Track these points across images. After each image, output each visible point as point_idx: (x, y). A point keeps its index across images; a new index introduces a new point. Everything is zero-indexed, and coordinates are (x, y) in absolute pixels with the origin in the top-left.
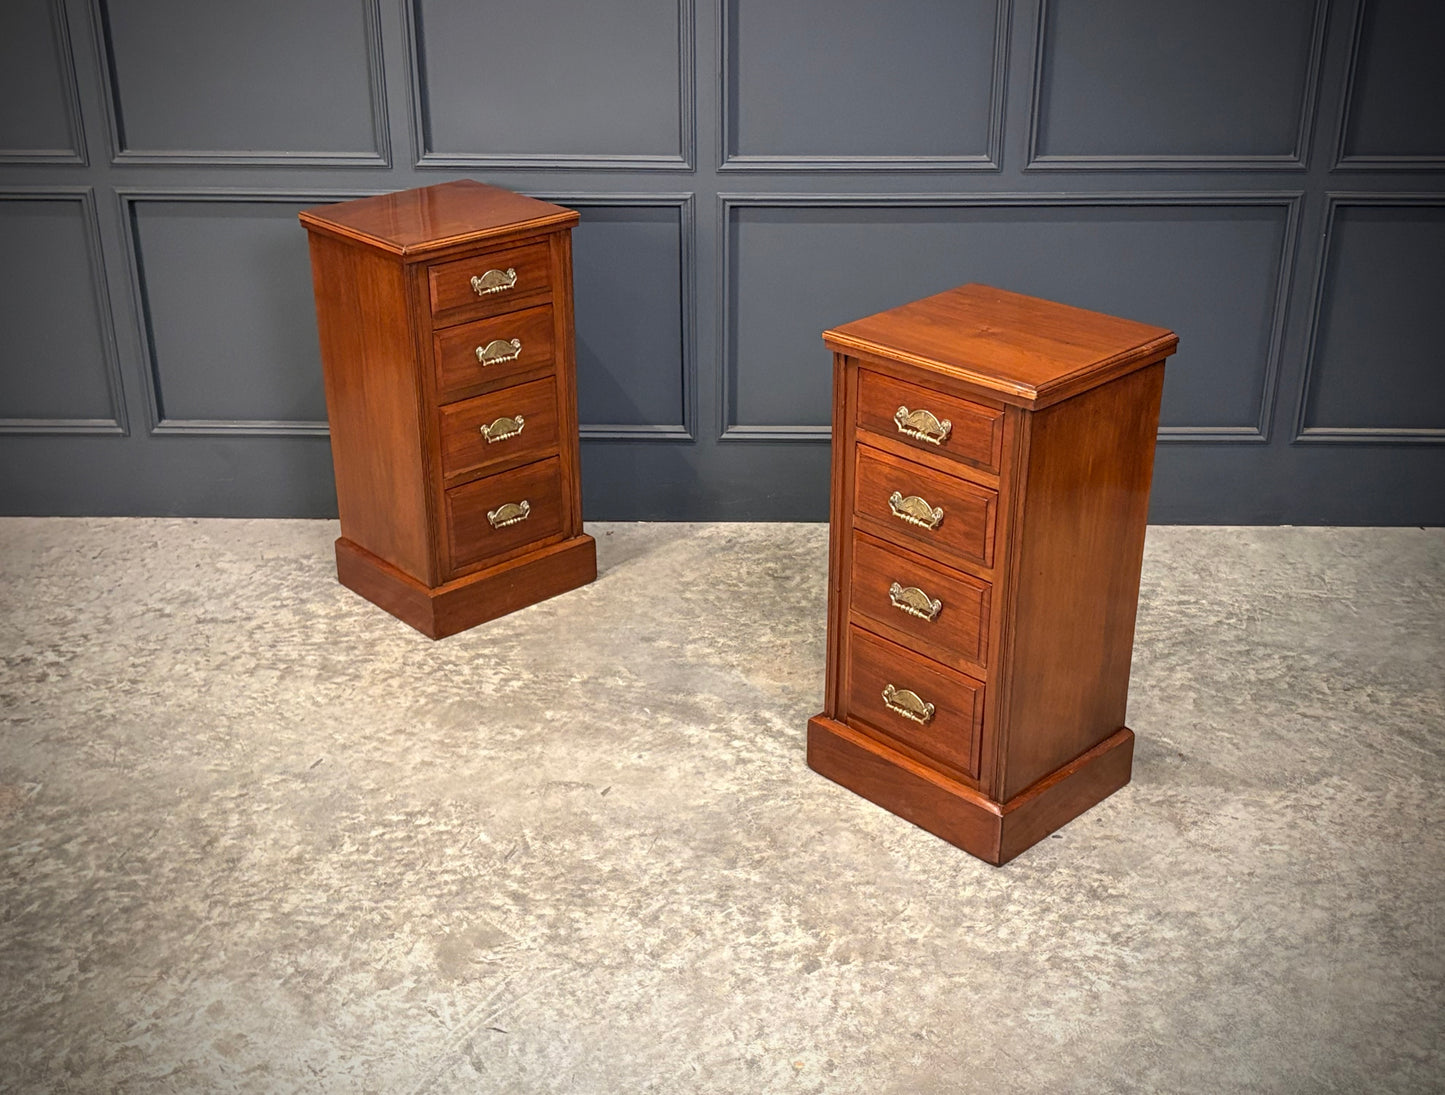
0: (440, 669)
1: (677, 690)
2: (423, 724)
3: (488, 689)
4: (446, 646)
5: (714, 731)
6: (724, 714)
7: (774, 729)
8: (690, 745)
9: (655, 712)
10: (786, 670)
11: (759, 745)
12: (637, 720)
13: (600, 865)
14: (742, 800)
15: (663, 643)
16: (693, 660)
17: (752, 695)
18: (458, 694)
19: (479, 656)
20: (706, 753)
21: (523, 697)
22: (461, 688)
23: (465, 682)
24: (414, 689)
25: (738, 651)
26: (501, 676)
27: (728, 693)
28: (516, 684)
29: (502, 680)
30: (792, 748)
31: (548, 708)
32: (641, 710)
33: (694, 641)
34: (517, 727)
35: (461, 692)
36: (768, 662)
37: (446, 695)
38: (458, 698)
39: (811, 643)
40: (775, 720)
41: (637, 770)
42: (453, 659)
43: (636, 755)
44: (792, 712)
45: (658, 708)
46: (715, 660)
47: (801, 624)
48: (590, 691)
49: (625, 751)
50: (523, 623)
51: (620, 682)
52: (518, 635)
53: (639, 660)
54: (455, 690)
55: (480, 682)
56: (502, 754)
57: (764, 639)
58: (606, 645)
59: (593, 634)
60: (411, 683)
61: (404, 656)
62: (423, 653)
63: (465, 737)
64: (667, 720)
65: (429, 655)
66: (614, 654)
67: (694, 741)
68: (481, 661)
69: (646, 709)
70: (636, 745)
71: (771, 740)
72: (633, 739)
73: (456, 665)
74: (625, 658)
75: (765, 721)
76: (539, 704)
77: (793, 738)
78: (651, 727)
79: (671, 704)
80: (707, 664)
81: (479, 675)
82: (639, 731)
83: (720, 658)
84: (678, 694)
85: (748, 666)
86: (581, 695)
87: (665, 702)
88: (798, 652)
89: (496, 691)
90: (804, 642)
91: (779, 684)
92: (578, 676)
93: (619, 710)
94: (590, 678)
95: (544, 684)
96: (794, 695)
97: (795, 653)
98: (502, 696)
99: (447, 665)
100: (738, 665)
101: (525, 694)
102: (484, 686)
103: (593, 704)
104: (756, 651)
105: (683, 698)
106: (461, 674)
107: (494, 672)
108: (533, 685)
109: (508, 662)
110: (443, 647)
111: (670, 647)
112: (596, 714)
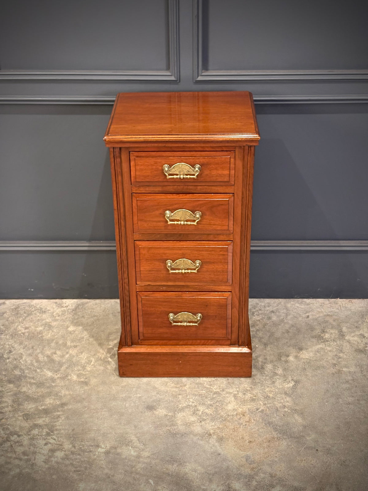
0: (8, 440)
3: (40, 460)
4: (14, 416)
9: (157, 484)
10: (247, 438)
15: (161, 412)
16: (182, 428)
17: (225, 465)
18: (18, 466)
19: (35, 426)
21: (63, 468)
22: (21, 460)
23: (24, 453)
25: (213, 419)
26: (49, 446)
28: (59, 454)
29: (49, 451)
31: (81, 480)
32: (147, 482)
33: (182, 410)
37: (10, 466)
38: (18, 470)
39: (262, 411)
42: (17, 429)
45: (159, 478)
46: (197, 429)
47: (255, 392)
50: (67, 393)
51: (132, 452)
52: (63, 405)
53: (146, 429)
54: (17, 462)
55: (35, 453)
57: (230, 407)
68: (35, 432)
69: (151, 481)
73: (19, 436)
79: (169, 475)
80: (191, 433)
81: (34, 446)
83: (201, 426)
84: (173, 464)
85: (221, 434)
86: (104, 466)
87: (164, 473)
88: (254, 420)
89: (45, 462)
90: (257, 410)
91: (243, 453)
92: (103, 446)
93: (132, 481)
94: (112, 448)
95: (79, 454)
96: (255, 465)
97: (253, 421)
98: (49, 468)
99: (12, 436)
100: (214, 433)
101: (66, 466)
102: (37, 457)
103: (113, 476)
104: (225, 420)
105: (177, 468)
106: (22, 445)
107: (44, 442)
108: (71, 456)
109: (55, 432)
110: (11, 418)
111: (166, 415)
112: (115, 487)
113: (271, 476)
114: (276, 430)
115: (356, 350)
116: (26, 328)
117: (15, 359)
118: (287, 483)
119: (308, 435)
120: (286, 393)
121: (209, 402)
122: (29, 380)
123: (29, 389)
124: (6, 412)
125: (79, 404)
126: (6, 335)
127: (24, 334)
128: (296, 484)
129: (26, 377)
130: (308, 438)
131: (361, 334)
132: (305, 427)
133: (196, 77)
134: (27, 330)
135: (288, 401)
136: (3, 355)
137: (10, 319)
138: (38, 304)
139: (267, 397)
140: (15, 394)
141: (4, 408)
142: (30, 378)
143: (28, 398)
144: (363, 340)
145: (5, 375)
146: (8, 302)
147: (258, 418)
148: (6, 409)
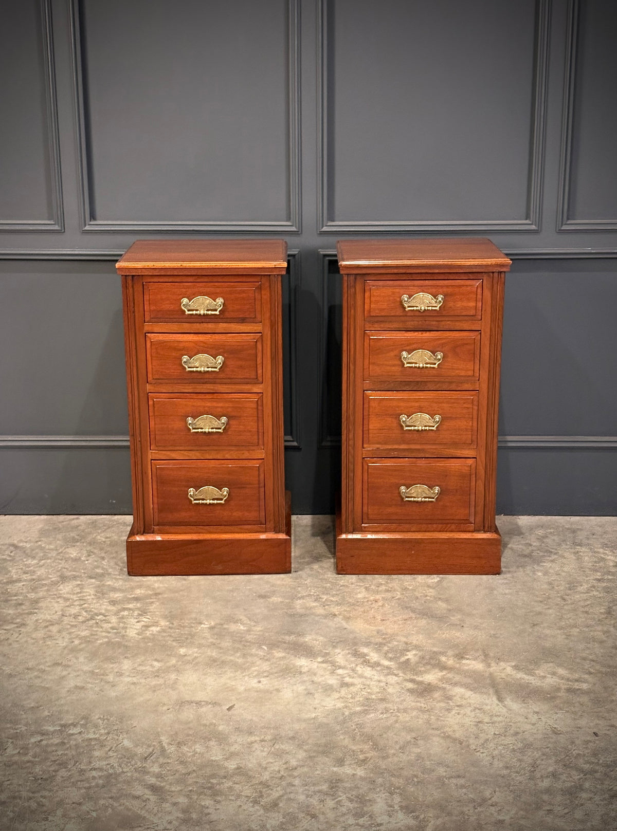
0: (92, 619)
1: (290, 633)
2: (77, 658)
3: (132, 633)
4: (97, 603)
5: (323, 662)
6: (330, 650)
7: (372, 661)
8: (301, 673)
9: (271, 649)
10: (379, 618)
11: (360, 672)
12: (256, 655)
13: (226, 764)
14: (347, 713)
15: (276, 599)
16: (302, 611)
17: (351, 636)
18: (106, 637)
19: (124, 609)
20: (315, 679)
21: (160, 638)
22: (109, 632)
23: (113, 628)
24: (70, 633)
25: (338, 604)
26: (143, 623)
27: (331, 634)
28: (155, 629)
29: (143, 626)
30: (388, 674)
31: (181, 647)
32: (260, 647)
33: (303, 597)
34: (156, 660)
35: (109, 635)
36: (364, 612)
37: (96, 637)
38: (107, 640)
39: (399, 599)
40: (372, 654)
41: (257, 692)
42: (103, 611)
43: (256, 680)
44: (386, 648)
45: (273, 645)
46: (321, 611)
47: (390, 585)
48: (216, 634)
49: (246, 678)
50: (161, 585)
51: (242, 627)
52: (156, 594)
53: (258, 611)
54: (104, 634)
55: (125, 628)
56: (143, 681)
57: (360, 596)
58: (230, 601)
59: (218, 593)
60: (68, 629)
61: (62, 610)
62: (78, 608)
63: (112, 668)
64: (281, 655)
65: (83, 609)
66: (237, 606)
67: (304, 670)
68: (126, 613)
69: (264, 647)
70: (255, 673)
71: (369, 669)
72: (253, 669)
73: (105, 616)
74: (245, 610)
75: (365, 655)
76: (174, 644)
77: (388, 668)
78: (267, 660)
79: (285, 643)
80: (312, 614)
81: (124, 623)
82: (258, 663)
83: (325, 609)
84: (290, 636)
85: (348, 615)
86: (209, 637)
87: (279, 642)
88: (388, 605)
89: (138, 634)
90: (393, 598)
91: (374, 628)
92: (206, 623)
93: (241, 647)
94: (216, 624)
95: (178, 629)
96: (387, 636)
97: (386, 605)
98: (144, 638)
99: (98, 616)
100: (340, 614)
101: (162, 636)
102: (128, 631)
103: (219, 644)
104: (354, 605)
105: (294, 639)
106: (110, 622)
107: (137, 620)
108: (169, 630)
109: (149, 614)
110: (95, 603)
111: (283, 602)
112: (222, 651)
113: (406, 643)
114: (413, 611)
115: (519, 555)
116: (107, 538)
117: (96, 561)
118: (425, 649)
119: (454, 616)
120: (429, 586)
121: (334, 593)
122: (114, 576)
123: (115, 583)
124: (88, 599)
125: (177, 594)
126: (83, 543)
127: (104, 542)
128: (435, 649)
129: (109, 574)
130: (452, 618)
131: (527, 543)
132: (450, 610)
133: (321, 226)
134: (108, 539)
135: (432, 592)
136: (80, 558)
137: (86, 530)
138: (121, 519)
139: (406, 589)
140: (99, 587)
141: (84, 596)
142: (115, 575)
143: (114, 590)
144: (530, 548)
145: (85, 573)
146: (82, 517)
147: (393, 604)
148: (88, 597)
